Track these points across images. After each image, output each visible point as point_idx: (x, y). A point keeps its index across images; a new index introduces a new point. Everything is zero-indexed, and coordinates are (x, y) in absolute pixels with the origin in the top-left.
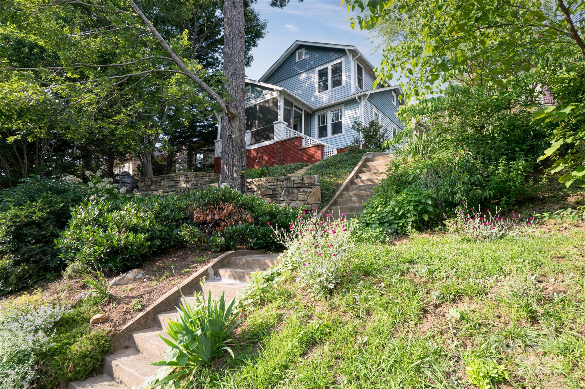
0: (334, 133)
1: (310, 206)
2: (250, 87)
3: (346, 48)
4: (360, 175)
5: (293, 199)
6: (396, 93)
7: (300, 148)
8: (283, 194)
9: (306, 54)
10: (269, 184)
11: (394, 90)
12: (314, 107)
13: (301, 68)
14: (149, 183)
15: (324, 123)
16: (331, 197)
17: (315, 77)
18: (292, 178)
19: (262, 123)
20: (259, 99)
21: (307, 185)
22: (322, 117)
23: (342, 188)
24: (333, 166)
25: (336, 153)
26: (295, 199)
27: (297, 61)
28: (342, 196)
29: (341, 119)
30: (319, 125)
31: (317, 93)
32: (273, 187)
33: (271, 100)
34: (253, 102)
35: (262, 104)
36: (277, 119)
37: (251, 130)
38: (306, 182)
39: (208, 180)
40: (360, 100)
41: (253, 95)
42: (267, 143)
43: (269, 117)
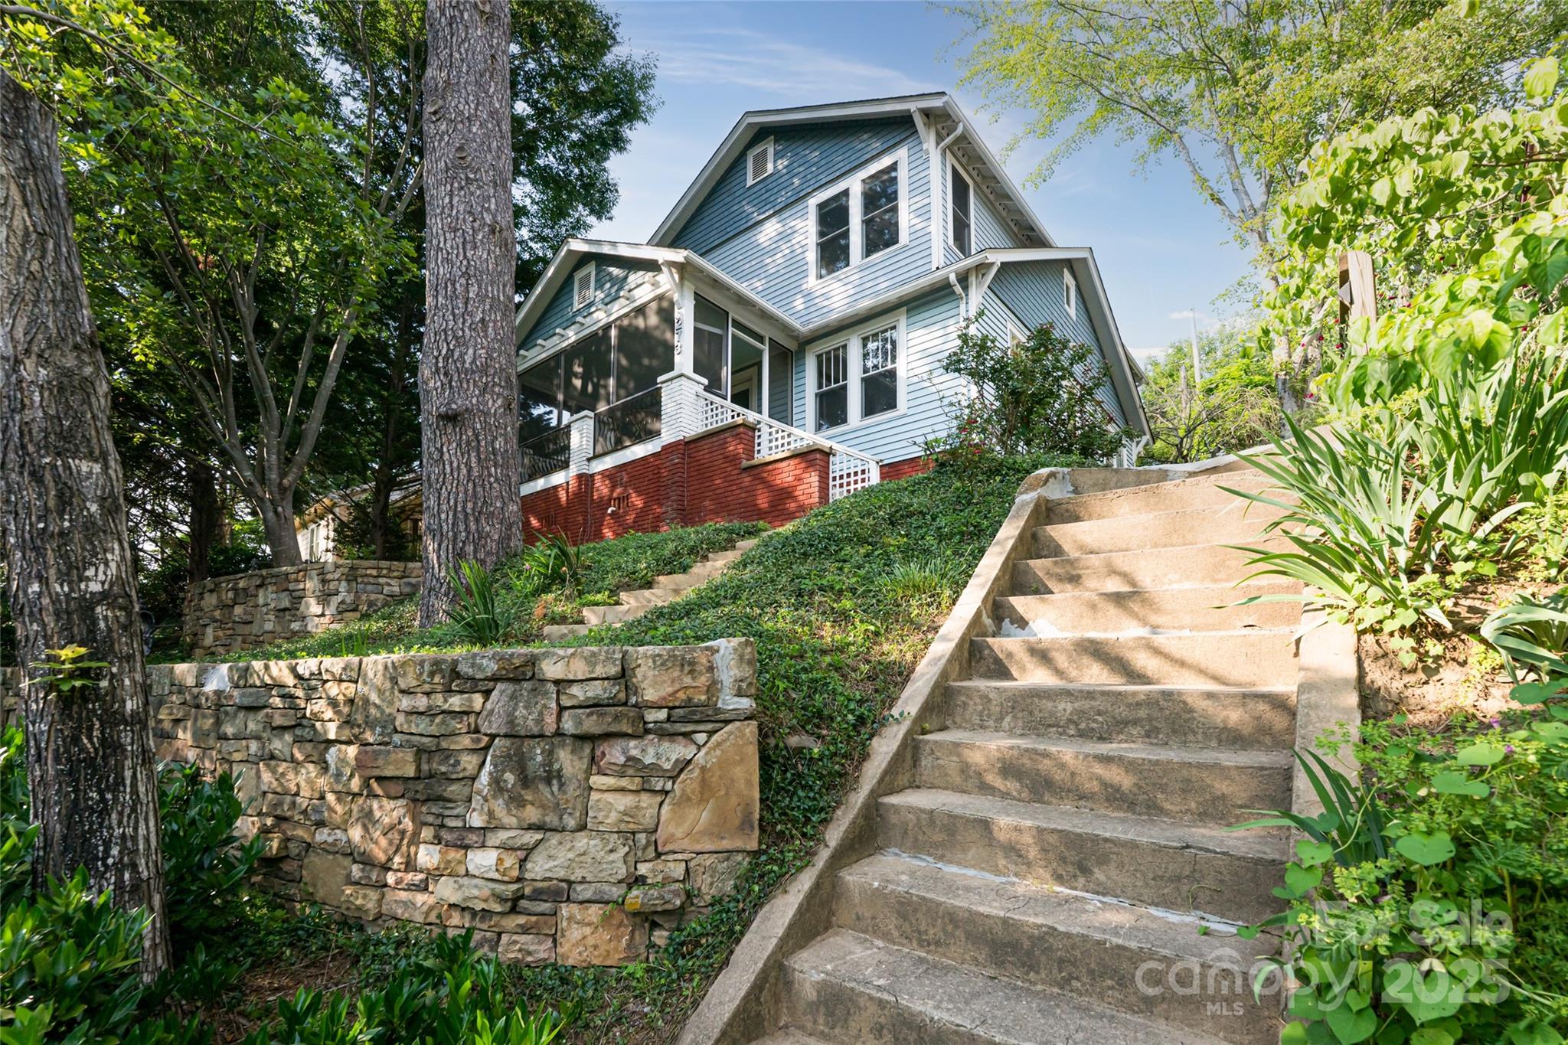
0: (869, 409)
1: (679, 871)
2: (591, 269)
3: (912, 106)
4: (1020, 603)
5: (551, 819)
6: (1075, 278)
7: (745, 463)
8: (484, 778)
9: (778, 156)
10: (405, 703)
11: (1069, 263)
12: (802, 325)
13: (762, 205)
14: (231, 594)
15: (837, 381)
16: (839, 781)
17: (806, 228)
18: (551, 670)
19: (625, 387)
20: (616, 306)
21: (652, 716)
22: (828, 360)
23: (911, 700)
24: (863, 541)
25: (874, 478)
26: (571, 823)
27: (750, 182)
28: (916, 762)
29: (893, 361)
30: (820, 386)
31: (812, 281)
32: (422, 726)
33: (654, 305)
34: (600, 317)
35: (626, 322)
36: (669, 366)
37: (593, 409)
38: (650, 695)
39: (396, 589)
40: (965, 288)
41: (600, 295)
42: (639, 451)
43: (646, 361)
